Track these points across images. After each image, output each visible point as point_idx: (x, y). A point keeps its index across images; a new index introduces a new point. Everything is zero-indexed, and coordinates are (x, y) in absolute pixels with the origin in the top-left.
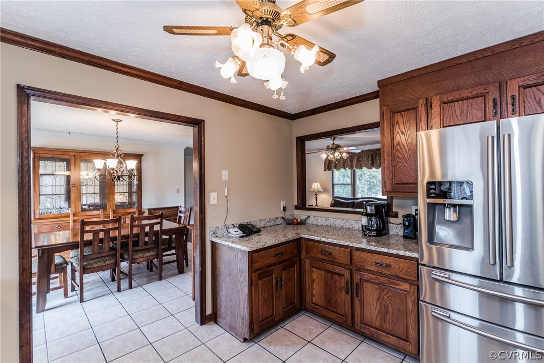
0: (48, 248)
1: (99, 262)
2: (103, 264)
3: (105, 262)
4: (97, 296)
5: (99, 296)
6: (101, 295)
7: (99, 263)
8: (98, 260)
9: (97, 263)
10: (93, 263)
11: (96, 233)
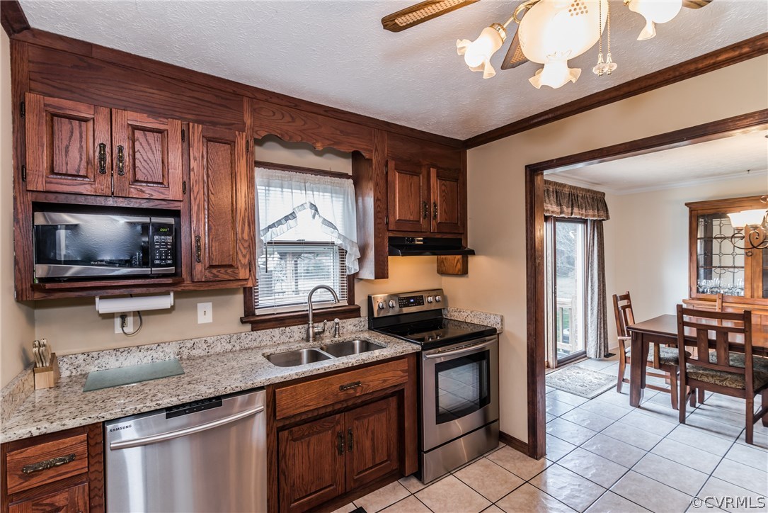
0: (642, 334)
1: (712, 377)
2: (717, 382)
3: (723, 381)
4: (711, 428)
5: (715, 430)
6: (719, 430)
7: (710, 379)
8: (711, 373)
9: (707, 377)
10: (702, 375)
11: (703, 329)
